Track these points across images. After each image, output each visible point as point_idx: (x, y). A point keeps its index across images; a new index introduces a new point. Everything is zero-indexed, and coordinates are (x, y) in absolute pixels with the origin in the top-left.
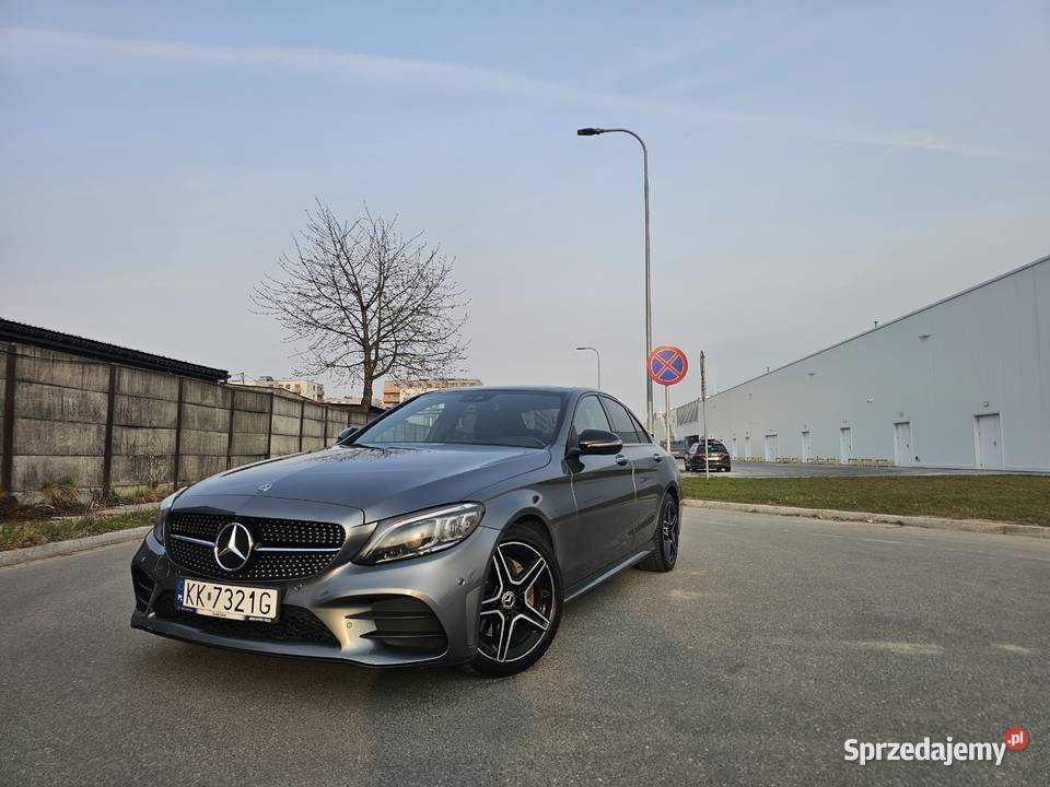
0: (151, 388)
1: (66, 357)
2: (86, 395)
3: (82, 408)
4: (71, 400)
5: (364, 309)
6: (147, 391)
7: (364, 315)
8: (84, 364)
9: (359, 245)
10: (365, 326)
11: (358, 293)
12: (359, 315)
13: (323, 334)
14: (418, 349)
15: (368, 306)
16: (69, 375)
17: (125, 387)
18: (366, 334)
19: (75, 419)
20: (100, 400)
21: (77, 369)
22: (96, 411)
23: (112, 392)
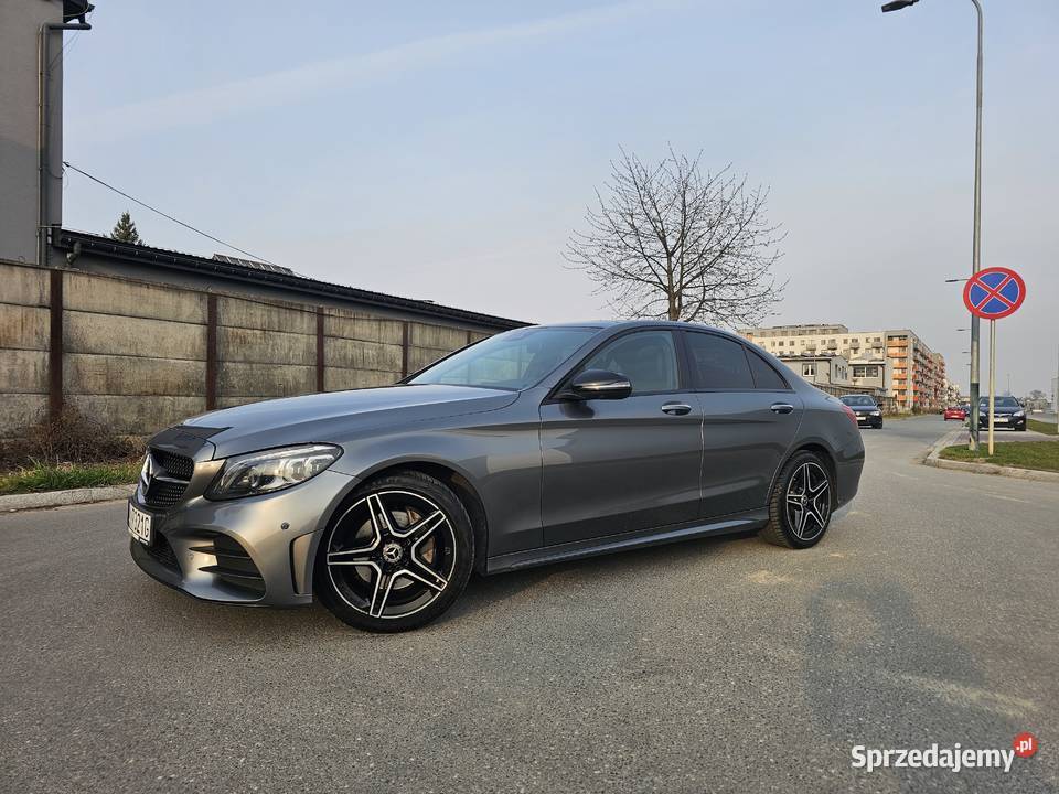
0: (441, 342)
1: (364, 314)
2: (381, 348)
3: (381, 358)
4: (371, 352)
5: (670, 255)
6: (437, 344)
7: (669, 261)
8: (380, 320)
9: (664, 189)
10: (670, 272)
11: (663, 240)
12: (664, 262)
13: (630, 284)
14: (727, 293)
15: (673, 252)
16: (368, 331)
17: (417, 341)
18: (671, 281)
19: (374, 368)
20: (397, 352)
21: (375, 325)
22: (392, 362)
23: (405, 345)
